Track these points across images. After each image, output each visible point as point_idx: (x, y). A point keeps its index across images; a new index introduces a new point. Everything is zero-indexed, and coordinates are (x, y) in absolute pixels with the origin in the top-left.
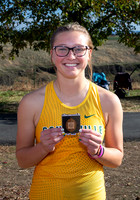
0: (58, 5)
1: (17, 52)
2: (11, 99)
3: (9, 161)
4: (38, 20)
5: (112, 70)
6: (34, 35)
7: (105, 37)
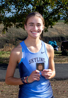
0: (30, 2)
1: (7, 29)
2: (3, 56)
3: (4, 90)
4: (18, 11)
5: (59, 40)
6: (16, 20)
7: (57, 21)
